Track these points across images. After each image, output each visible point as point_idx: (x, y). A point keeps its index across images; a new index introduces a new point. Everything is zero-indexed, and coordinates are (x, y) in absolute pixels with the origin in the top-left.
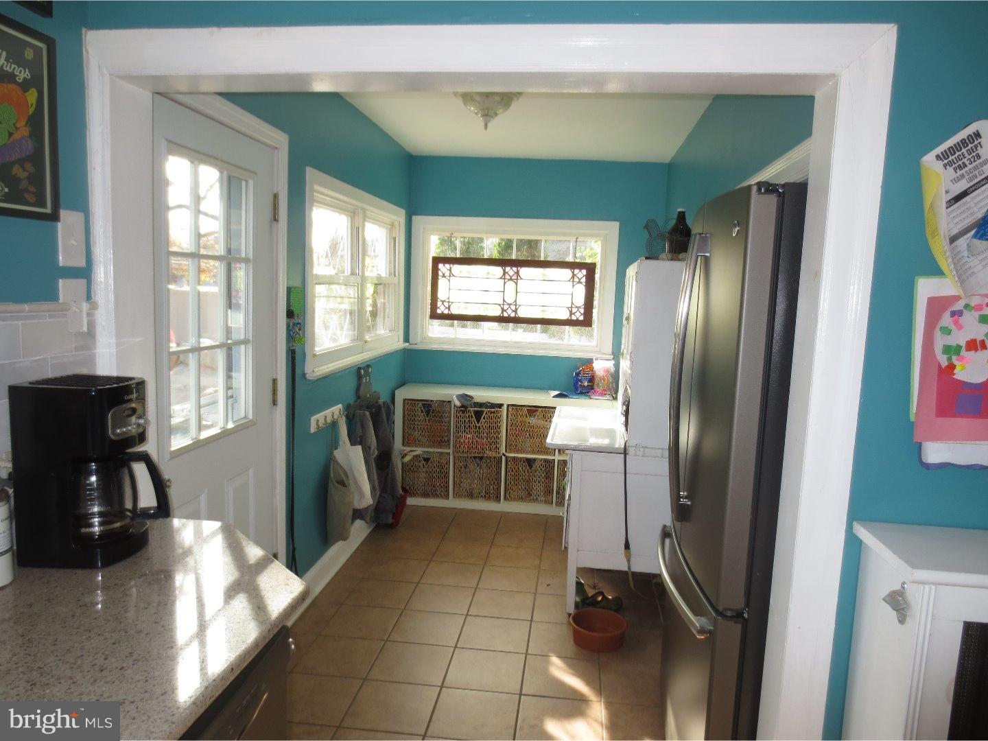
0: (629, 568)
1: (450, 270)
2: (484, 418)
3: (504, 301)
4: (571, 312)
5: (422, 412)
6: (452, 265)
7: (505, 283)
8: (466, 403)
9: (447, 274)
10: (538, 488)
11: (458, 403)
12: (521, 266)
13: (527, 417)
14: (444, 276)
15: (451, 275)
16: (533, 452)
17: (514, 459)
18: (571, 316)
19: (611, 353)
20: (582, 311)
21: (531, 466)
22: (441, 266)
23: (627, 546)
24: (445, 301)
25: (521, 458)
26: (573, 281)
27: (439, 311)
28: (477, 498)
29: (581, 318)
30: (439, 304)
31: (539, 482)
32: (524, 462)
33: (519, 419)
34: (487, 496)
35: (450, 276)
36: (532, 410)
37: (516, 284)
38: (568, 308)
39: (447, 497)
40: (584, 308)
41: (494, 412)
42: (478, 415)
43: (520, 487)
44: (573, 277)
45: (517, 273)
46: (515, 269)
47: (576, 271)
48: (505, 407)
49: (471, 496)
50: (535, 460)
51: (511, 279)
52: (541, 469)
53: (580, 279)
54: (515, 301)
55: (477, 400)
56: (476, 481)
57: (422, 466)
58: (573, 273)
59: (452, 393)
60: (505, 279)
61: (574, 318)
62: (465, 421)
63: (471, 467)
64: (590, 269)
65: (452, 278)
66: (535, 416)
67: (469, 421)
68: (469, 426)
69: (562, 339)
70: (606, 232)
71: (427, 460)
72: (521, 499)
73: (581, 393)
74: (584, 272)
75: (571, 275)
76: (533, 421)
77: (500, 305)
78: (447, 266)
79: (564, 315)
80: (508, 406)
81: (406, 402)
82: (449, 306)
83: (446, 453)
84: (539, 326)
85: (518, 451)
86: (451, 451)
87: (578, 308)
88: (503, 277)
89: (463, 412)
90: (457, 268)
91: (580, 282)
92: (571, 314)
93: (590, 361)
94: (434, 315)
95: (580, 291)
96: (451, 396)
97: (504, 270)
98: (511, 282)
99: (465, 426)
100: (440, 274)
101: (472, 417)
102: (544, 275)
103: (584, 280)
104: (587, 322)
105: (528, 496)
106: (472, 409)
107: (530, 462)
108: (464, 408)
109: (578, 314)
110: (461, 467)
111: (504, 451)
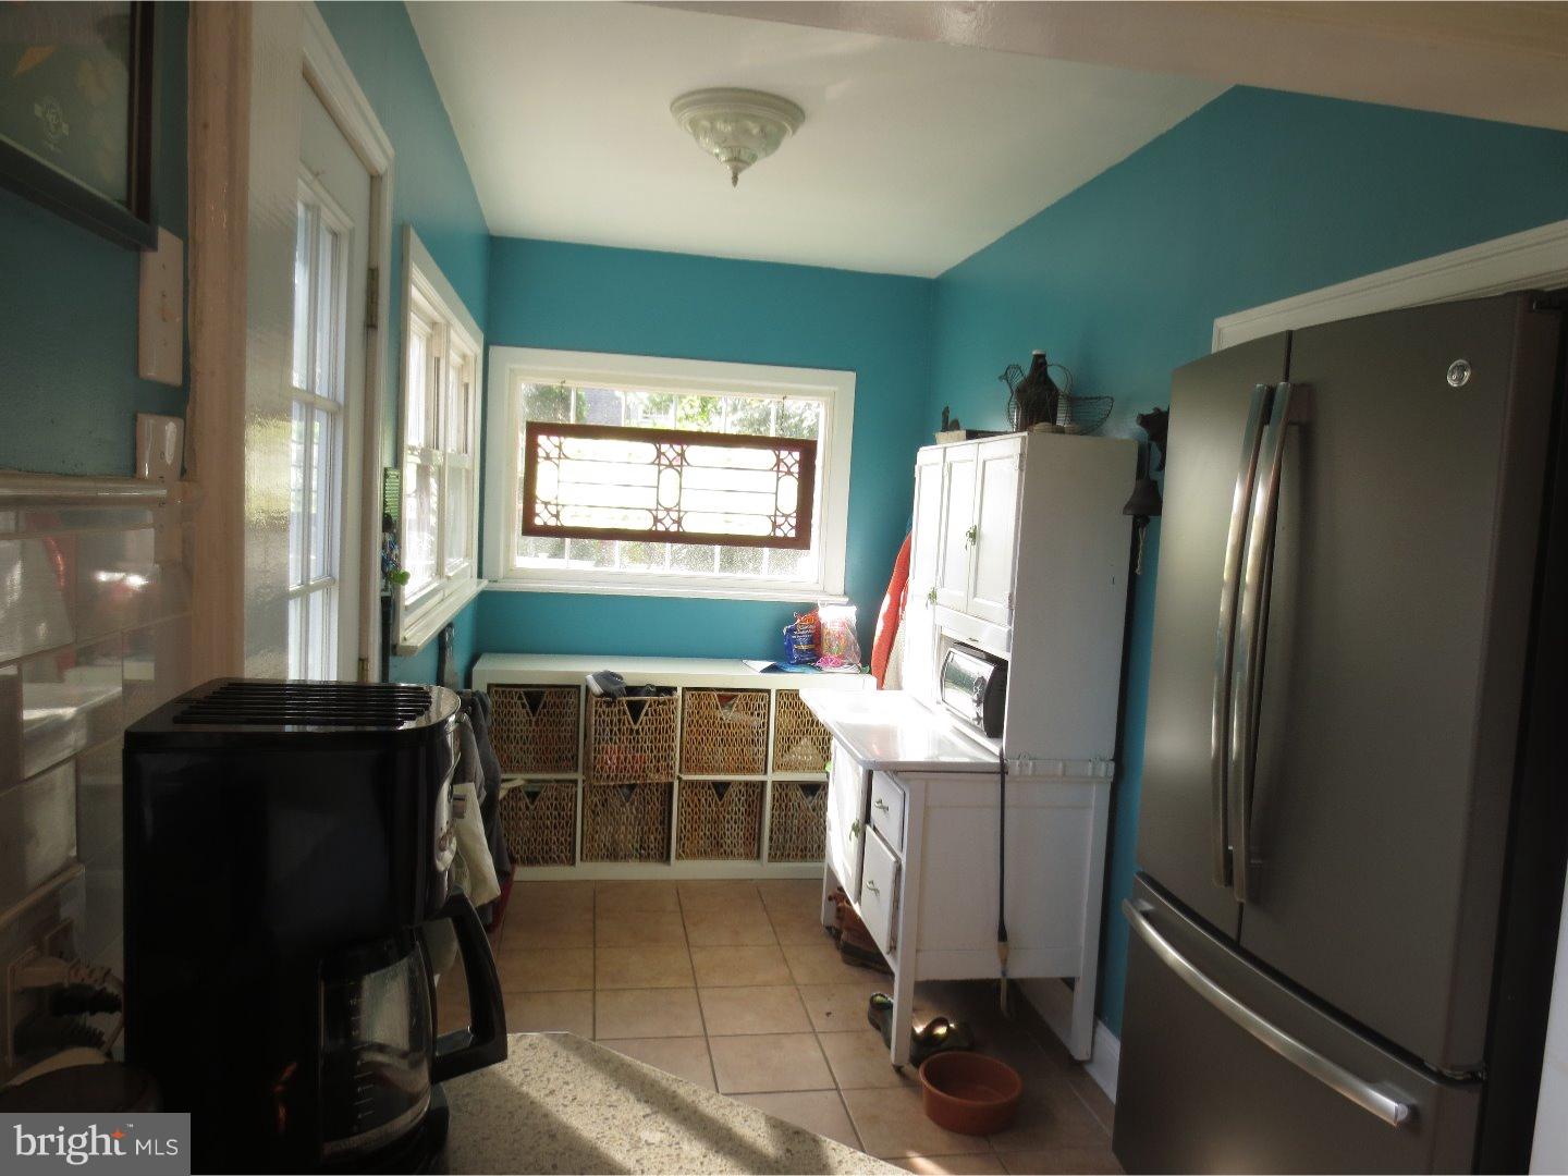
0: (1004, 973)
1: (560, 447)
2: (646, 714)
3: (658, 503)
4: (774, 523)
5: (524, 706)
6: (562, 438)
7: (660, 472)
8: (613, 688)
9: (554, 453)
10: (734, 833)
11: (596, 689)
12: (688, 444)
13: (717, 708)
14: (548, 458)
15: (562, 456)
16: (728, 771)
17: (692, 784)
18: (774, 530)
19: (841, 591)
20: (793, 522)
21: (721, 796)
22: (542, 439)
23: (1002, 935)
24: (549, 503)
25: (705, 782)
26: (778, 471)
27: (538, 522)
28: (626, 857)
29: (792, 534)
30: (539, 508)
31: (735, 823)
32: (709, 788)
33: (705, 712)
34: (644, 855)
35: (559, 458)
36: (727, 696)
37: (680, 473)
38: (770, 517)
39: (572, 862)
40: (797, 517)
41: (664, 703)
42: (635, 709)
43: (702, 834)
44: (778, 464)
45: (682, 455)
46: (678, 448)
47: (784, 454)
48: (680, 691)
49: (613, 855)
50: (726, 785)
51: (670, 466)
52: (739, 800)
53: (789, 468)
54: (678, 504)
55: (630, 682)
56: (623, 828)
57: (523, 807)
58: (778, 456)
59: (587, 669)
60: (659, 464)
61: (779, 533)
62: (611, 722)
63: (615, 802)
64: (807, 449)
65: (563, 462)
66: (731, 706)
67: (619, 721)
68: (619, 730)
69: (756, 570)
70: (832, 388)
71: (533, 796)
72: (703, 854)
73: (800, 663)
74: (796, 455)
75: (774, 460)
76: (728, 715)
77: (650, 510)
78: (555, 439)
79: (764, 530)
80: (685, 690)
81: (494, 690)
82: (558, 512)
83: (571, 781)
84: (717, 548)
85: (702, 770)
86: (579, 776)
87: (787, 516)
88: (657, 462)
89: (609, 704)
90: (571, 444)
91: (789, 473)
92: (775, 526)
93: (810, 609)
94: (530, 529)
95: (790, 487)
96: (582, 675)
97: (659, 450)
98: (670, 471)
99: (611, 731)
100: (541, 453)
101: (625, 713)
102: (729, 460)
103: (795, 469)
104: (801, 540)
105: (717, 849)
106: (624, 699)
107: (721, 788)
108: (609, 697)
109: (786, 528)
110: (596, 805)
111: (677, 773)
